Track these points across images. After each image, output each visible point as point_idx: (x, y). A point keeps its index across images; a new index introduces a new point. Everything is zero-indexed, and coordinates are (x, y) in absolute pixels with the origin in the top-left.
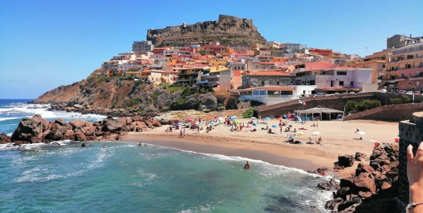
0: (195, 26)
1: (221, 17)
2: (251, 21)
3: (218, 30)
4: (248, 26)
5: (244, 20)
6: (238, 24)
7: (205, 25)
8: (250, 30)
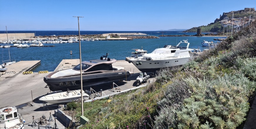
0: (238, 11)
1: (245, 9)
2: (254, 8)
3: (244, 12)
4: (253, 10)
5: (252, 8)
6: (250, 10)
7: (240, 11)
8: (253, 11)
